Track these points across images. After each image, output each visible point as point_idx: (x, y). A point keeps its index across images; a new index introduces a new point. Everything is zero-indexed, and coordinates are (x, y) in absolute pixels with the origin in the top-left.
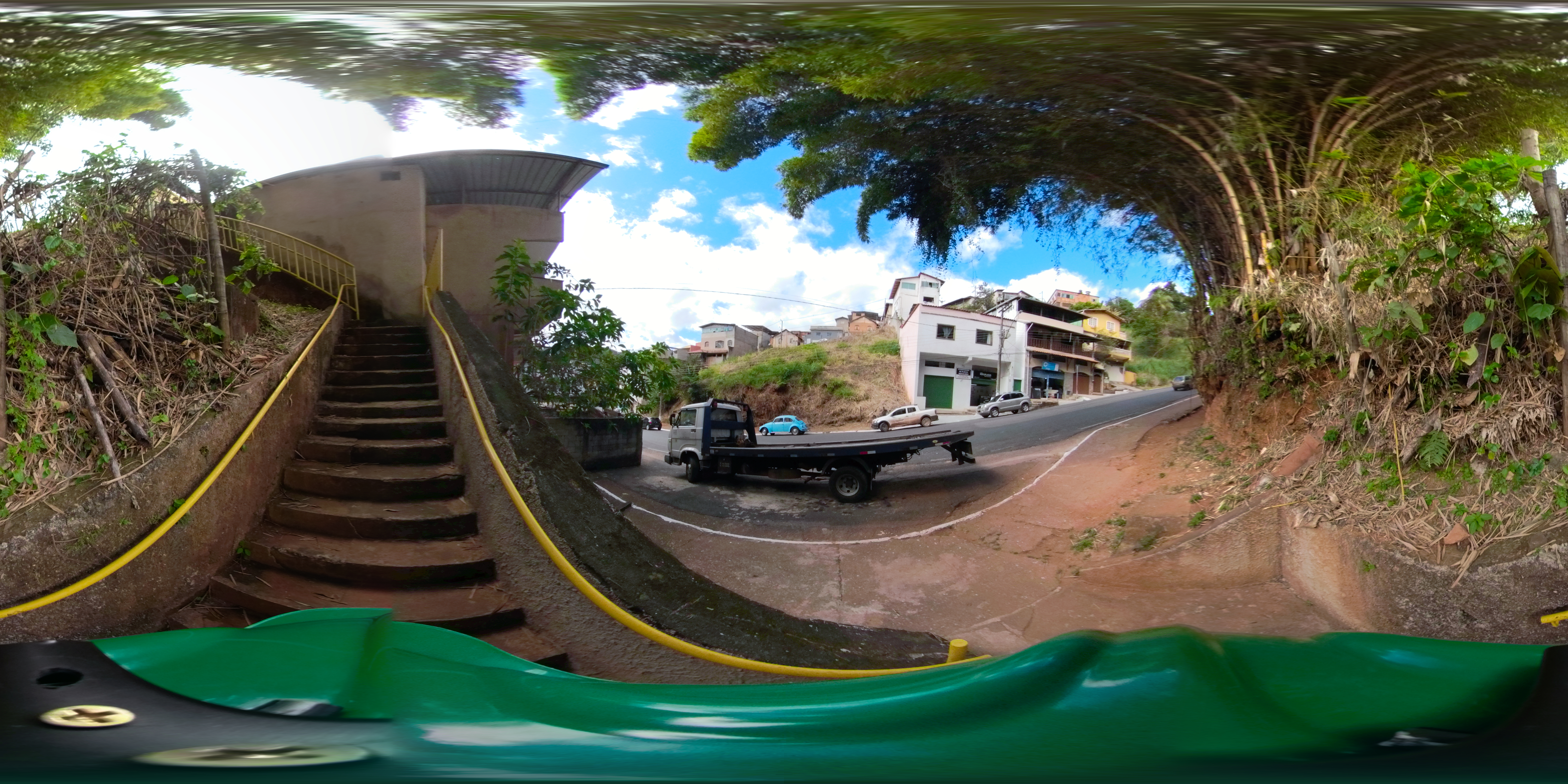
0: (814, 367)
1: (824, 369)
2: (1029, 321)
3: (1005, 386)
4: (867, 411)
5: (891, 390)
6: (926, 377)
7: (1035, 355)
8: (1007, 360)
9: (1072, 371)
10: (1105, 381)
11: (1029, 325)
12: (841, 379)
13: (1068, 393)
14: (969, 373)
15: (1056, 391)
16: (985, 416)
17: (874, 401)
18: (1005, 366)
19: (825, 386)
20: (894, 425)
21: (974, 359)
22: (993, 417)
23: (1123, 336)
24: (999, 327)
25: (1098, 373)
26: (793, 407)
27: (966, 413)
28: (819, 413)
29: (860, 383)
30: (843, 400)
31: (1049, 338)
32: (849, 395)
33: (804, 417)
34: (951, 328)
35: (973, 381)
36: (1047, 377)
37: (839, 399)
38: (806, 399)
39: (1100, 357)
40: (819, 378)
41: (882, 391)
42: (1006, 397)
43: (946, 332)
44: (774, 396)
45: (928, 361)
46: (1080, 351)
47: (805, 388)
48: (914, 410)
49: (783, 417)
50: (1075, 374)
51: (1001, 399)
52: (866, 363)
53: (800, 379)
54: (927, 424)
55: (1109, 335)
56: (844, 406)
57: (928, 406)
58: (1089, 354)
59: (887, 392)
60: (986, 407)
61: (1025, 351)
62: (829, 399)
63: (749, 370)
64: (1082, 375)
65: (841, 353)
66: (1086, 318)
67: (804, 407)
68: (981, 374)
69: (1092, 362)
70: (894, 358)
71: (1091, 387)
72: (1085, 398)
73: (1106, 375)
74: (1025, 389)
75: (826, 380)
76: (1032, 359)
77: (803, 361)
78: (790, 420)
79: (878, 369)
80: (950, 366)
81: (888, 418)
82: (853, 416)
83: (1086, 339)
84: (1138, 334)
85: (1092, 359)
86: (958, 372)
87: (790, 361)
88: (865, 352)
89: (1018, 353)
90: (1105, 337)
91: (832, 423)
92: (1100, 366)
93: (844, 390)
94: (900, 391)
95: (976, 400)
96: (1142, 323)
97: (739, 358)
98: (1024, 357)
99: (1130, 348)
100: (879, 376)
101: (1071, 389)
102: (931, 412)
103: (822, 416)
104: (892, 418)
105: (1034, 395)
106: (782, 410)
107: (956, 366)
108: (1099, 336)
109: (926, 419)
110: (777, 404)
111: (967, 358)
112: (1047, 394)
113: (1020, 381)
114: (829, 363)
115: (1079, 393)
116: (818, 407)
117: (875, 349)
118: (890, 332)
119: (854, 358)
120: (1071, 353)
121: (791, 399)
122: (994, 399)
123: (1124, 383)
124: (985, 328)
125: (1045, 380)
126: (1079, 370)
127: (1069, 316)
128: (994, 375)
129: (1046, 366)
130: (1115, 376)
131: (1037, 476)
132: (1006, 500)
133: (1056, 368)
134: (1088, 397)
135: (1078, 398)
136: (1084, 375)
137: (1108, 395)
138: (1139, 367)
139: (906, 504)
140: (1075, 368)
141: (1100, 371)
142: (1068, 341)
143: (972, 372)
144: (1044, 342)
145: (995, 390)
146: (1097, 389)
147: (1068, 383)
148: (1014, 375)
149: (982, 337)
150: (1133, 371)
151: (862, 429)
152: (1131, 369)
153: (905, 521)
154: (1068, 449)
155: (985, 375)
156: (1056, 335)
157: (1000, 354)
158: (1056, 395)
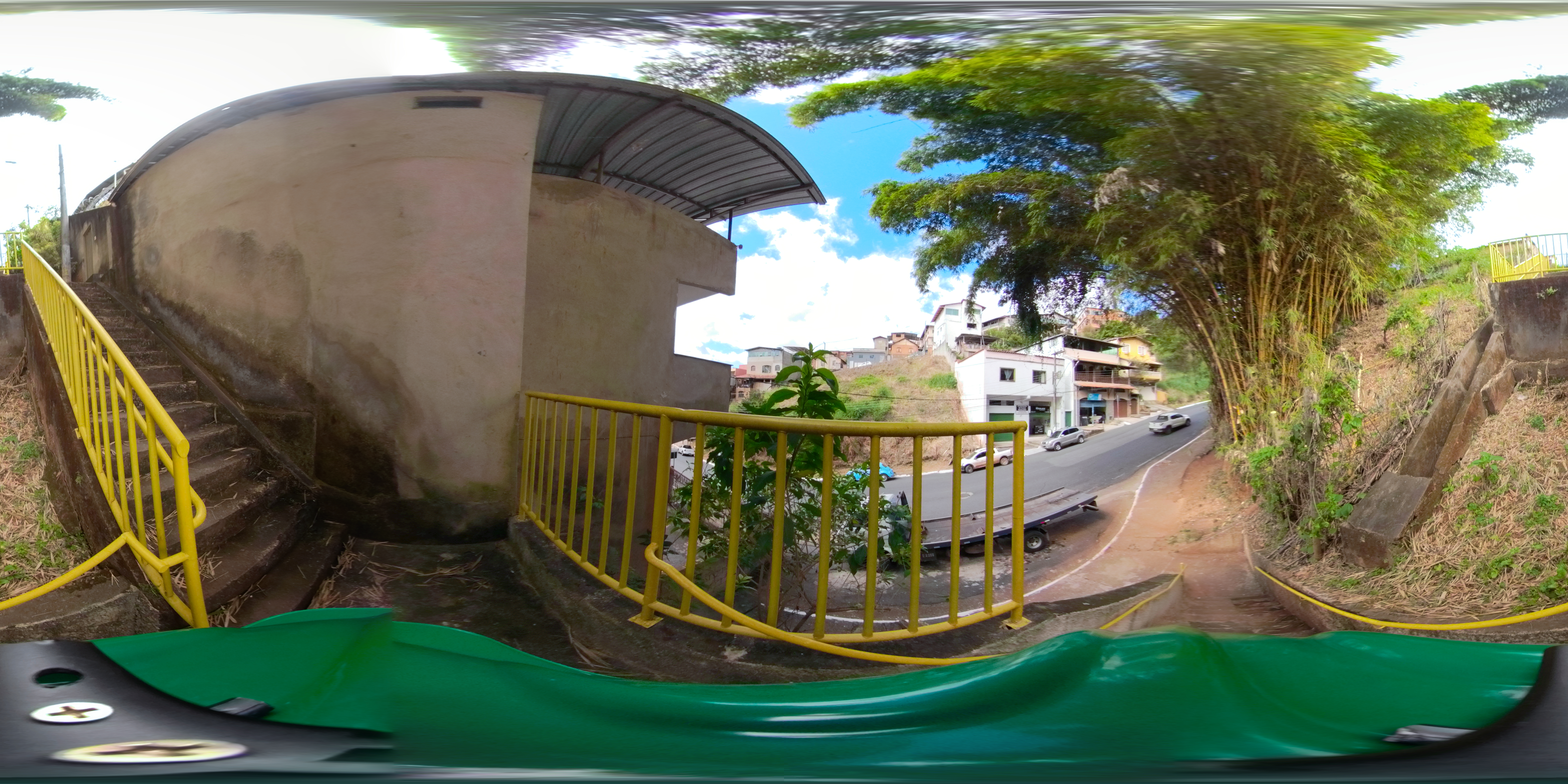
0: (881, 405)
2: (1074, 357)
3: (1058, 422)
6: (991, 414)
7: (1082, 389)
12: (910, 417)
15: (1100, 418)
16: (1050, 450)
18: (1058, 400)
21: (1031, 397)
24: (1052, 367)
25: (1135, 397)
31: (1091, 371)
34: (1012, 371)
35: (1030, 414)
39: (1134, 382)
42: (1066, 433)
43: (1008, 375)
45: (994, 401)
46: (1118, 380)
50: (1115, 401)
51: (1061, 434)
52: (928, 398)
55: (1140, 360)
58: (1125, 381)
60: (1050, 443)
61: (1073, 386)
64: (1121, 401)
65: (903, 388)
66: (1121, 347)
68: (1037, 408)
70: (949, 393)
71: (1130, 411)
72: (1126, 422)
73: (1140, 397)
74: (1075, 421)
76: (1080, 392)
77: (870, 399)
81: (972, 461)
82: (929, 455)
83: (1122, 367)
85: (1129, 386)
86: (1017, 408)
88: (926, 387)
89: (1068, 388)
90: (1138, 363)
92: (1135, 390)
98: (1073, 391)
99: (1159, 367)
104: (975, 461)
109: (1004, 459)
111: (1024, 396)
113: (1070, 412)
114: (894, 399)
115: (1121, 417)
117: (933, 383)
122: (1055, 435)
123: (1157, 402)
124: (1038, 368)
125: (1090, 409)
126: (1118, 397)
127: (1106, 346)
128: (1048, 408)
129: (1091, 397)
130: (1148, 395)
131: (1129, 510)
132: (1123, 528)
133: (1099, 398)
134: (1128, 421)
135: (1120, 422)
136: (1123, 401)
137: (1145, 418)
138: (1169, 384)
139: (1071, 542)
140: (1115, 395)
141: (1136, 395)
142: (1107, 371)
143: (1029, 408)
144: (1087, 374)
145: (1049, 421)
146: (1134, 412)
147: (1110, 410)
148: (1066, 408)
149: (1037, 376)
150: (1164, 389)
151: (942, 469)
152: (1162, 387)
153: (1082, 551)
154: (1136, 486)
155: (1040, 409)
156: (1098, 368)
157: (1055, 393)
158: (1101, 422)
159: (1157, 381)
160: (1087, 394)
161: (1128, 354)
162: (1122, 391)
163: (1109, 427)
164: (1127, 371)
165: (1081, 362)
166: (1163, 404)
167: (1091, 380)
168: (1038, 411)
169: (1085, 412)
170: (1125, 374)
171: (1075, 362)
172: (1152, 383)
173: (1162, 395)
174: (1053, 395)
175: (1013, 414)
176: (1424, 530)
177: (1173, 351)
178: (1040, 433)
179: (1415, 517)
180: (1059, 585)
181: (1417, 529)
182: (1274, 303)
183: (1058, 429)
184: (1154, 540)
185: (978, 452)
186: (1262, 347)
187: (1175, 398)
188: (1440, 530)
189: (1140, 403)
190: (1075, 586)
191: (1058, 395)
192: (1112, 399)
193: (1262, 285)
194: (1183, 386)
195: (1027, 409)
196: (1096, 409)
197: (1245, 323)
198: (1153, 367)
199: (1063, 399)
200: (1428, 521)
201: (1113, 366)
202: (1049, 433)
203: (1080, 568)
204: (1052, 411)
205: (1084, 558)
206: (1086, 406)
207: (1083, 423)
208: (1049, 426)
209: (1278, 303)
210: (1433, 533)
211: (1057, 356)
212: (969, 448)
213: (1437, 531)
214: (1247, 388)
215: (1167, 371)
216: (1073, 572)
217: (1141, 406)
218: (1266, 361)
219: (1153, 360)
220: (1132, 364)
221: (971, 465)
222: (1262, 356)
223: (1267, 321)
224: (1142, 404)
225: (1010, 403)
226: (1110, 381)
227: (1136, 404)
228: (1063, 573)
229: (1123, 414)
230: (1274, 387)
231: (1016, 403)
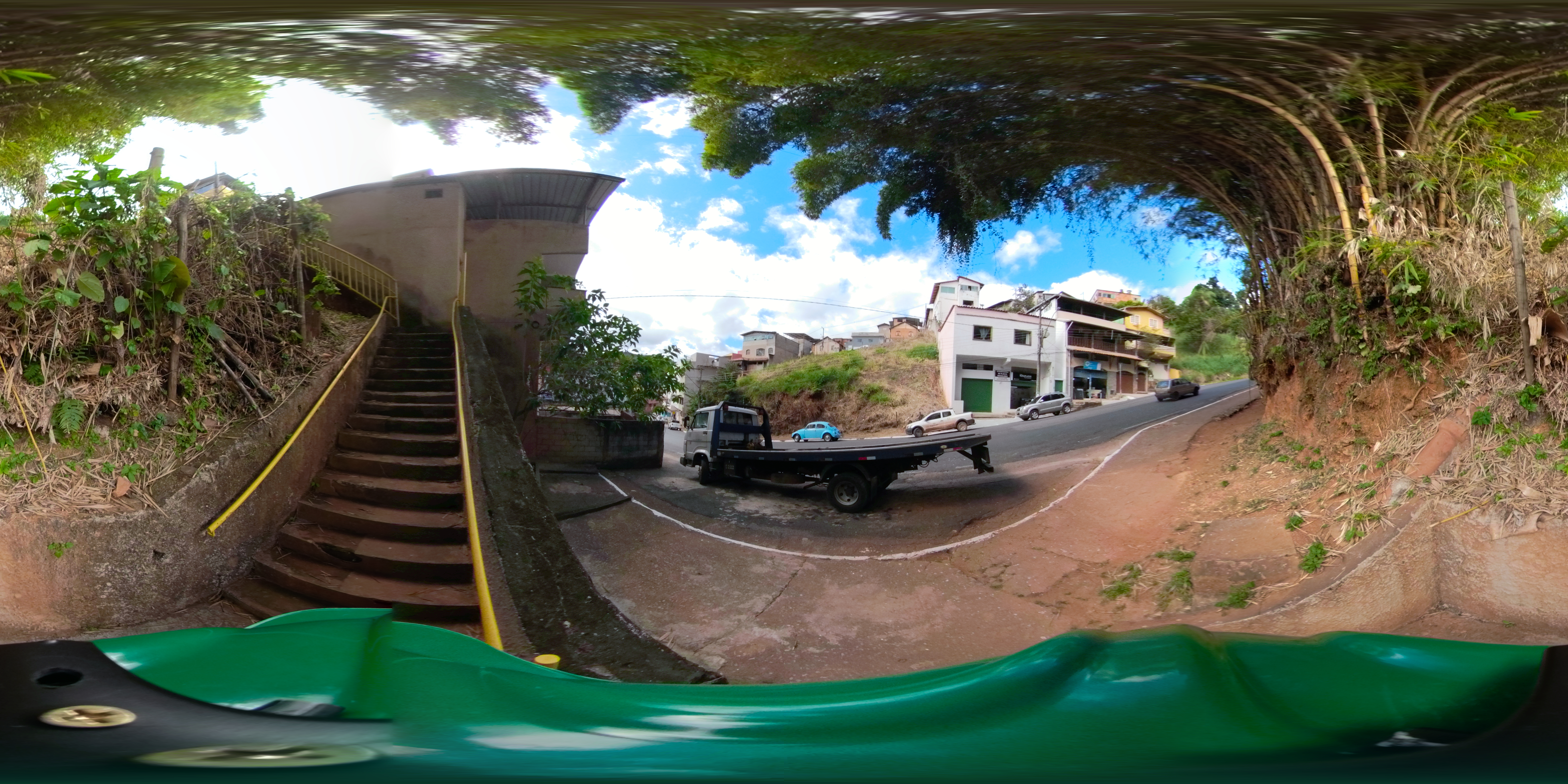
0: (850, 372)
1: (861, 375)
2: (1069, 320)
3: (1046, 387)
4: (903, 417)
5: (929, 394)
6: (964, 380)
7: (1076, 355)
8: (1047, 361)
9: (1115, 370)
10: (1149, 379)
11: (1068, 323)
12: (877, 384)
13: (1112, 392)
14: (1008, 375)
15: (1099, 391)
16: (1025, 418)
17: (910, 407)
18: (1046, 366)
19: (860, 391)
20: (929, 430)
21: (1013, 361)
22: (1033, 419)
23: (1166, 333)
24: (1037, 327)
25: (1142, 371)
26: (828, 414)
27: (1006, 417)
28: (855, 419)
29: (897, 389)
30: (879, 405)
31: (1090, 337)
32: (885, 400)
33: (839, 424)
34: (988, 329)
35: (1013, 383)
36: (1089, 377)
37: (875, 404)
38: (842, 406)
39: (1143, 355)
40: (855, 383)
41: (920, 396)
42: (1046, 398)
43: (983, 333)
44: (809, 403)
45: (965, 364)
46: (1122, 349)
47: (841, 395)
48: (949, 414)
49: (816, 423)
50: (1118, 373)
51: (1040, 400)
52: (903, 367)
53: (836, 385)
54: (963, 428)
55: (1153, 332)
56: (880, 412)
57: (966, 410)
58: (1132, 352)
59: (924, 397)
60: (1025, 409)
61: (1065, 351)
62: (864, 405)
63: (786, 377)
64: (1125, 374)
65: (878, 358)
66: (1128, 315)
67: (839, 413)
68: (1021, 376)
69: (1136, 360)
70: (932, 362)
71: (1135, 386)
72: (1130, 397)
73: (1150, 373)
74: (1067, 390)
75: (863, 386)
76: (1073, 359)
77: (839, 367)
78: (823, 426)
79: (916, 374)
80: (988, 368)
81: (922, 423)
82: (889, 422)
83: (1128, 336)
84: (1182, 331)
85: (1136, 357)
86: (997, 374)
87: (826, 367)
88: (903, 357)
89: (1058, 353)
90: (1148, 334)
91: (867, 430)
92: (1144, 364)
93: (879, 396)
94: (939, 395)
95: (1016, 403)
96: (1185, 320)
97: (778, 365)
98: (1065, 356)
99: (1175, 345)
100: (917, 381)
101: (1114, 389)
102: (967, 416)
103: (857, 423)
104: (926, 423)
105: (1076, 396)
106: (817, 417)
107: (995, 368)
108: (1142, 333)
109: (962, 423)
110: (812, 411)
111: (1005, 359)
112: (1090, 395)
113: (1062, 382)
114: (866, 368)
115: (1124, 392)
116: (853, 413)
117: (912, 354)
118: (929, 337)
119: (892, 363)
120: (1113, 350)
121: (826, 405)
125: (1087, 380)
126: (1122, 367)
127: (1110, 314)
128: (1034, 374)
129: (1088, 365)
130: (1156, 372)
133: (1100, 367)
135: (1122, 397)
136: (1127, 374)
138: (1184, 362)
140: (1118, 366)
141: (1144, 369)
142: (1111, 338)
143: (1013, 374)
144: (1084, 338)
145: (1036, 388)
146: (1138, 387)
147: (1112, 383)
148: (1056, 375)
149: (1021, 336)
150: (1178, 368)
152: (1174, 366)
155: (1024, 376)
156: (1098, 333)
157: (1042, 358)
158: (1099, 395)
159: (1171, 357)
160: (1084, 362)
161: (1137, 326)
162: (1127, 361)
164: (1134, 342)
165: (1076, 325)
167: (1090, 347)
168: (1022, 379)
172: (1164, 361)
173: (1175, 373)
174: (1040, 360)
175: (990, 381)
194: (1200, 366)
198: (1166, 342)
199: (1052, 366)
201: (1119, 334)
204: (1039, 377)
227: (1144, 380)
229: (1127, 388)
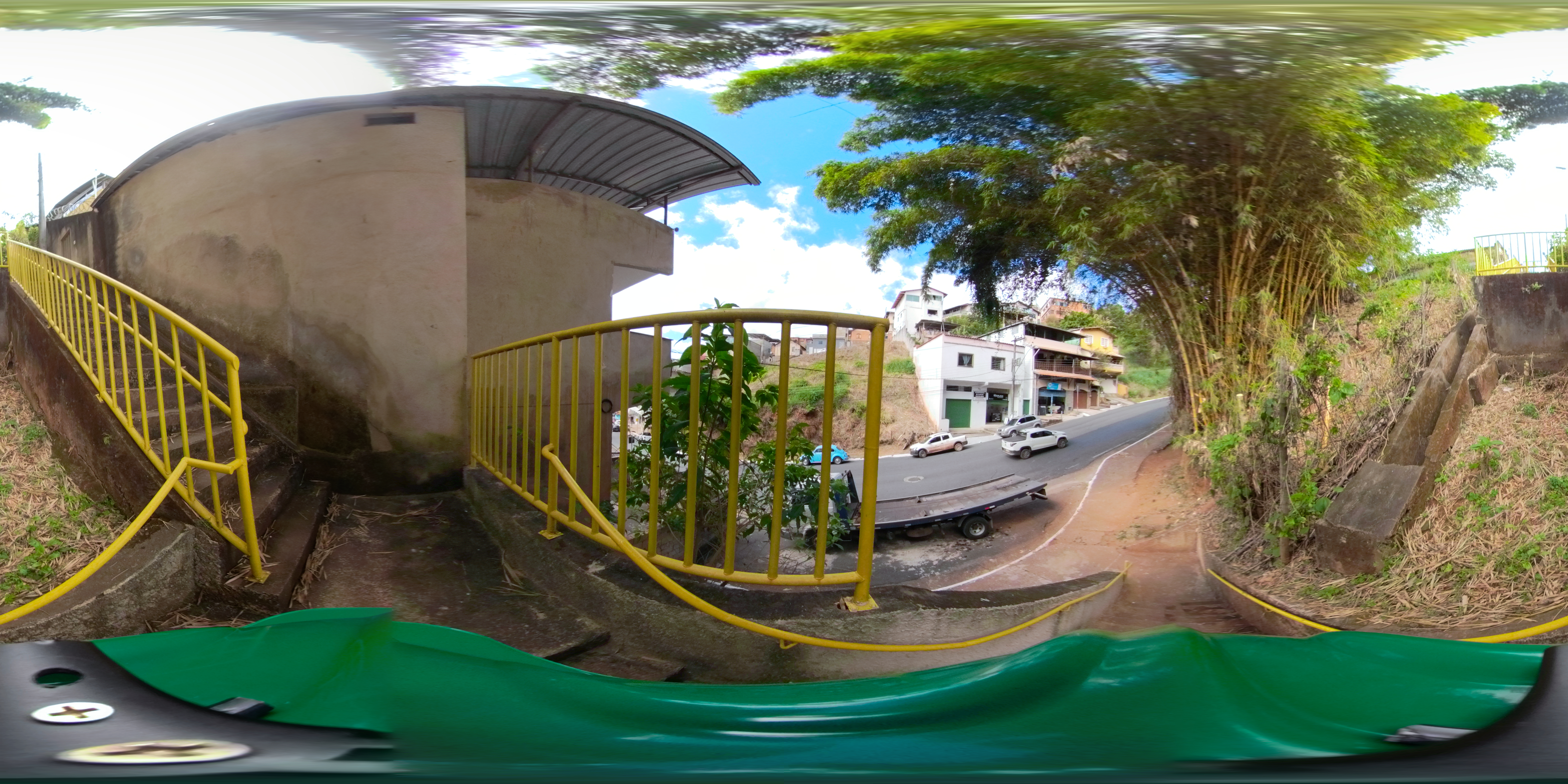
0: (839, 390)
1: (846, 392)
2: (1034, 345)
3: (1016, 409)
4: (896, 434)
5: (913, 411)
6: (949, 400)
7: (1041, 377)
8: (1018, 383)
13: (1070, 408)
15: (1059, 408)
17: (900, 424)
19: (853, 410)
21: (989, 383)
24: (1011, 354)
25: (1095, 389)
27: (983, 432)
28: (850, 437)
31: (1052, 361)
34: (970, 357)
35: (988, 402)
36: (1052, 396)
38: (836, 424)
39: (1096, 373)
40: (845, 401)
41: (906, 413)
42: (1023, 420)
43: (966, 360)
44: (803, 421)
45: (951, 386)
46: (1079, 371)
48: (947, 437)
50: (1075, 392)
55: (1103, 352)
58: (1086, 372)
59: (910, 414)
61: (1032, 375)
62: (858, 423)
65: (860, 373)
66: (1083, 337)
68: (995, 396)
69: (1089, 379)
70: (909, 377)
71: (1089, 402)
73: (1101, 389)
74: (1033, 409)
76: (1039, 381)
79: (897, 390)
81: (926, 445)
82: (885, 440)
83: (1083, 358)
84: (1129, 348)
86: (974, 395)
87: (814, 383)
88: (884, 372)
89: (1027, 377)
90: (1100, 354)
92: (1097, 382)
94: (921, 412)
95: (990, 419)
98: (1032, 379)
99: (1123, 360)
100: (901, 398)
101: (1072, 406)
103: (853, 441)
104: (929, 446)
109: (959, 445)
111: (983, 382)
112: (1052, 411)
113: (1029, 403)
115: (1080, 408)
116: (848, 431)
117: (891, 368)
118: (901, 350)
120: (1072, 373)
122: (1012, 422)
123: (1118, 396)
124: (999, 355)
125: (1050, 398)
126: (1078, 387)
127: (1068, 336)
128: (1006, 396)
129: (1050, 386)
130: (1109, 388)
131: (1079, 501)
132: (1071, 519)
133: (1059, 388)
134: (1086, 413)
135: (1079, 413)
136: (1082, 392)
137: (1105, 410)
138: (1131, 378)
139: (1015, 531)
140: (1075, 386)
141: (1096, 387)
142: (1068, 360)
143: (987, 395)
144: (1048, 363)
145: (1007, 409)
146: (1094, 404)
147: (1069, 400)
148: (1024, 396)
149: (996, 363)
150: (1125, 383)
151: (896, 453)
152: (1123, 381)
153: (1026, 541)
154: (1090, 477)
155: (998, 396)
156: (1059, 357)
157: (1014, 381)
158: (1059, 412)
159: (1119, 373)
160: (1047, 383)
161: (1090, 345)
162: (1083, 381)
163: (1066, 417)
164: (1088, 362)
165: (1042, 350)
166: (1124, 398)
167: (1051, 369)
168: (996, 399)
169: (1043, 401)
170: (1086, 364)
171: (1036, 350)
172: (1114, 376)
173: (1123, 389)
174: (1011, 383)
175: (970, 401)
176: (1418, 527)
177: (1137, 345)
178: (997, 421)
179: (1407, 511)
180: (996, 576)
181: (1410, 525)
182: (1245, 287)
183: (1015, 417)
184: (1103, 534)
185: (932, 437)
186: (1229, 331)
187: (1135, 392)
188: (1437, 526)
189: (1100, 396)
190: (1014, 578)
191: (1016, 383)
192: (1072, 389)
193: (1234, 267)
194: (1144, 381)
195: (985, 395)
196: (1054, 398)
197: (1213, 306)
198: (1115, 360)
199: (1022, 387)
200: (1421, 516)
201: (1074, 356)
202: (1006, 421)
203: (1021, 558)
204: (1010, 398)
205: (1027, 549)
206: (1045, 395)
207: (1041, 412)
208: (1006, 414)
209: (1249, 287)
210: (1429, 530)
211: (1018, 343)
212: (924, 433)
213: (1433, 527)
214: (1211, 374)
215: (1129, 365)
216: (1013, 563)
217: (1101, 399)
218: (1235, 346)
219: (1115, 352)
220: (1095, 355)
221: (924, 450)
222: (1229, 341)
223: (1237, 302)
224: (1102, 396)
225: (968, 389)
226: (1070, 372)
227: (1096, 396)
228: (1003, 563)
229: (1083, 405)
230: (1240, 375)
231: (974, 390)
